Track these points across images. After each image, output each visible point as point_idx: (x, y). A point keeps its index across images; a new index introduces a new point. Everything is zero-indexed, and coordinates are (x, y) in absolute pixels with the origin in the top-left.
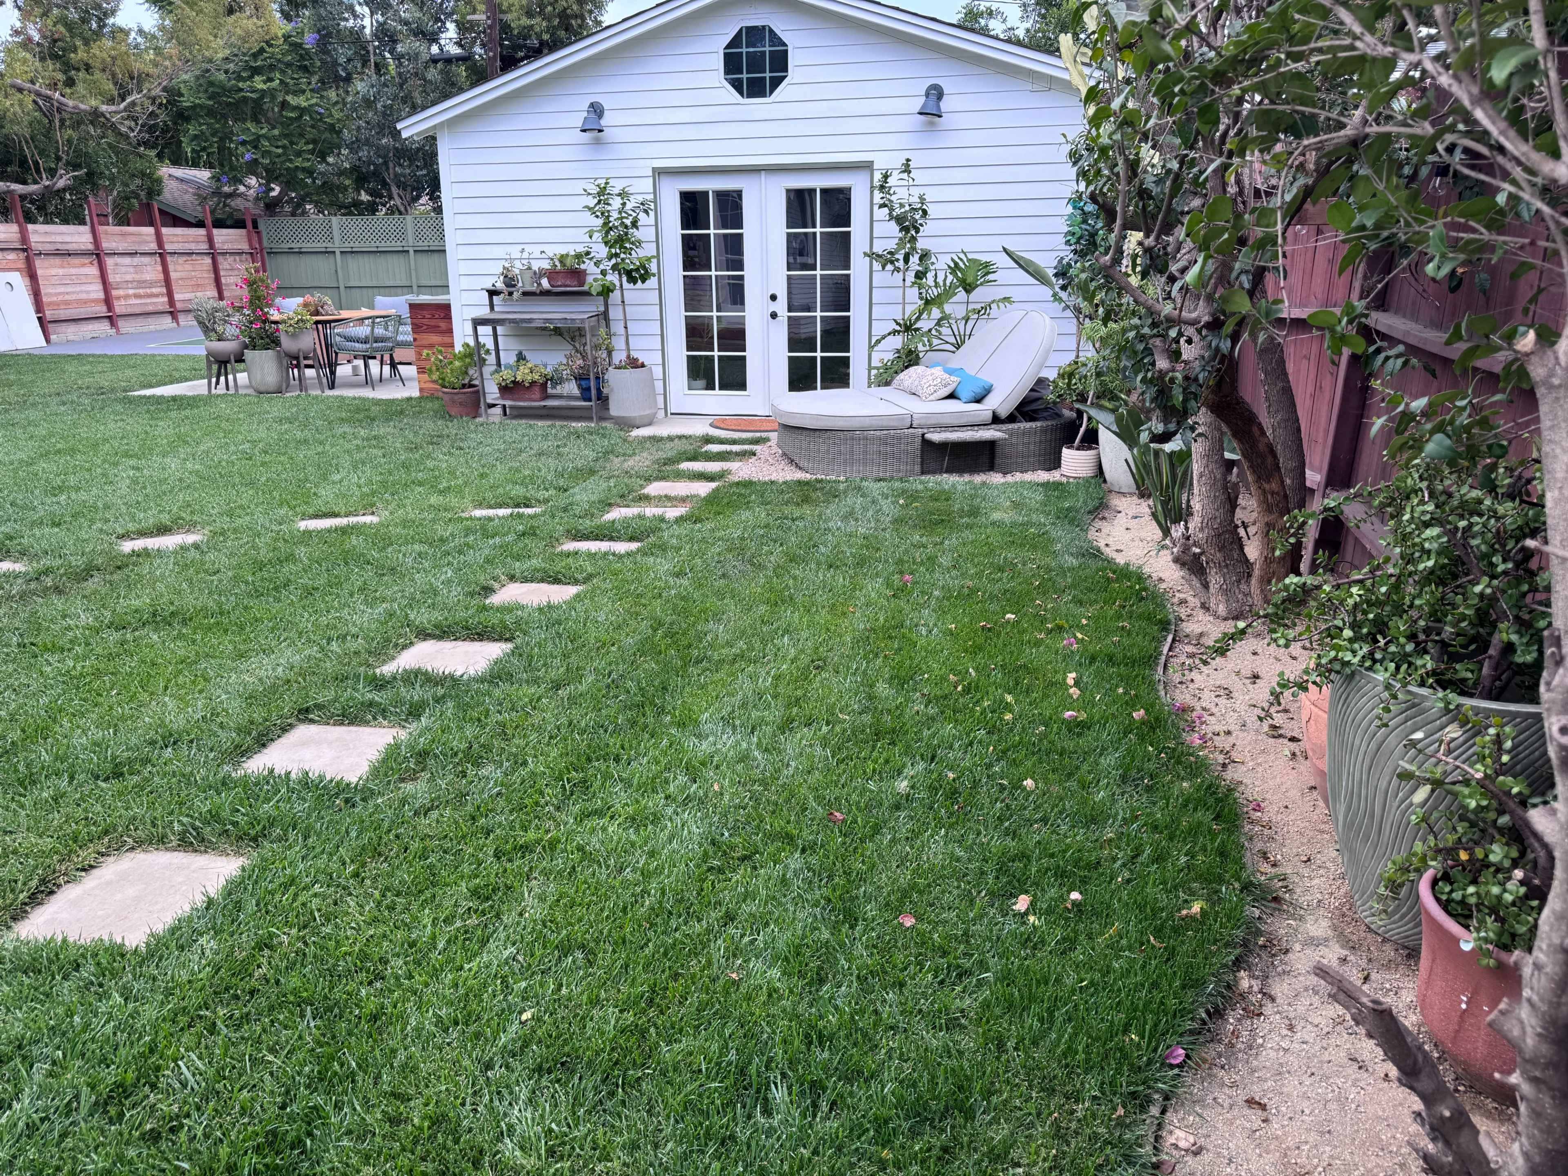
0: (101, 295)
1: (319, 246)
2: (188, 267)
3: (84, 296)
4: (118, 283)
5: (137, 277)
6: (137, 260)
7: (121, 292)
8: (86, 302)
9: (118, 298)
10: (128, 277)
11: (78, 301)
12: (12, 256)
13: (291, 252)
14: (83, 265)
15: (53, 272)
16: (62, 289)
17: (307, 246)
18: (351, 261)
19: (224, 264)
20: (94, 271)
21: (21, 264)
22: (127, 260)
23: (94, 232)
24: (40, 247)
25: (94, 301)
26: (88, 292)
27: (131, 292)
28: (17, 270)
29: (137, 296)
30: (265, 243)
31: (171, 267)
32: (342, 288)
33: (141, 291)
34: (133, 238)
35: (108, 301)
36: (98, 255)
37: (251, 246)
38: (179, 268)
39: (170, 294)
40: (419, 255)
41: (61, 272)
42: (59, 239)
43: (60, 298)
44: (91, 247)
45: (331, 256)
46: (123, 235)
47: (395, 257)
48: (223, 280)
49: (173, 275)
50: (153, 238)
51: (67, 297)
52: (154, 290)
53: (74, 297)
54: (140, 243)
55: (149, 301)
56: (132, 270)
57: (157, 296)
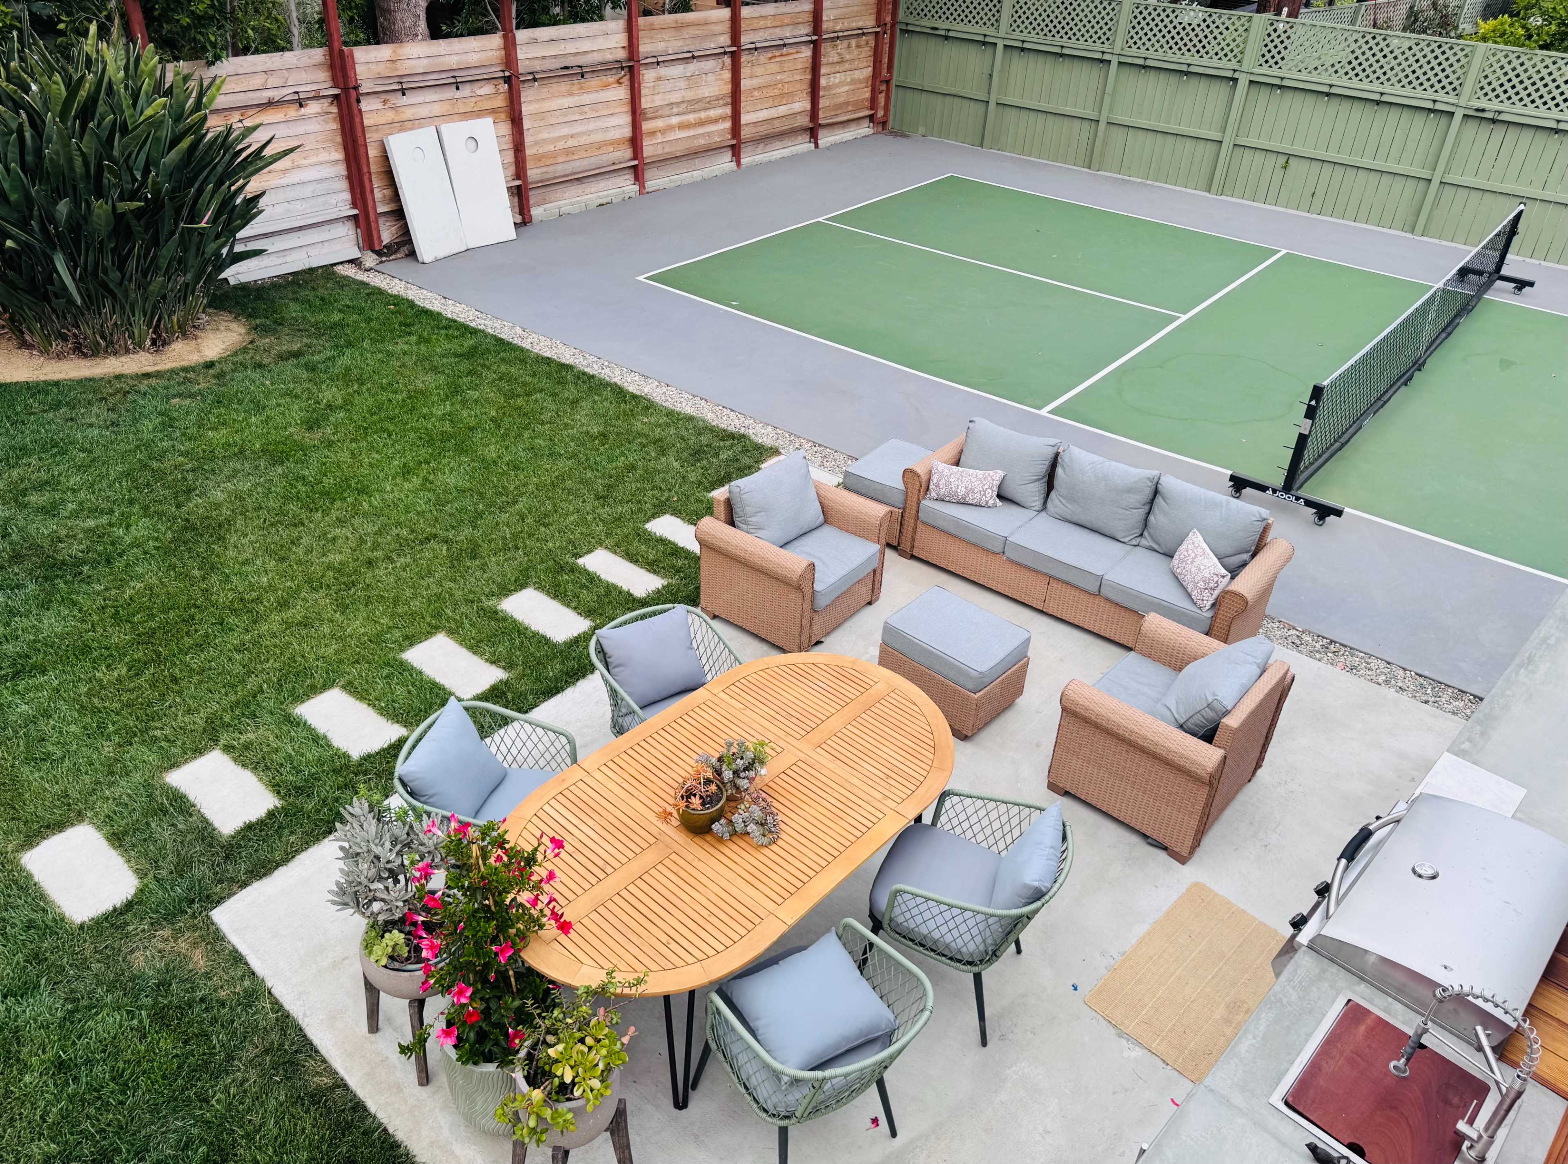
0: (627, 132)
1: (975, 30)
2: (773, 67)
3: (599, 137)
4: (657, 109)
5: (690, 95)
6: (693, 67)
7: (659, 123)
8: (600, 146)
9: (653, 133)
10: (675, 97)
11: (587, 147)
12: (487, 89)
13: (933, 34)
14: (606, 86)
15: (554, 104)
16: (566, 131)
17: (960, 28)
18: (1018, 63)
19: (830, 54)
20: (621, 93)
21: (500, 102)
22: (677, 70)
23: (631, 30)
24: (537, 66)
25: (611, 143)
26: (605, 129)
27: (675, 120)
28: (492, 111)
29: (682, 127)
30: (901, 16)
31: (745, 72)
32: (992, 106)
33: (691, 118)
34: (693, 31)
35: (635, 141)
36: (631, 68)
37: (879, 22)
38: (759, 70)
39: (735, 117)
40: (1126, 70)
41: (567, 102)
42: (571, 48)
43: (560, 145)
44: (622, 55)
45: (989, 50)
46: (679, 27)
47: (1086, 67)
48: (823, 82)
49: (745, 84)
50: (727, 26)
51: (571, 143)
52: (713, 113)
53: (583, 140)
54: (703, 38)
55: (701, 130)
56: (682, 84)
57: (715, 121)
